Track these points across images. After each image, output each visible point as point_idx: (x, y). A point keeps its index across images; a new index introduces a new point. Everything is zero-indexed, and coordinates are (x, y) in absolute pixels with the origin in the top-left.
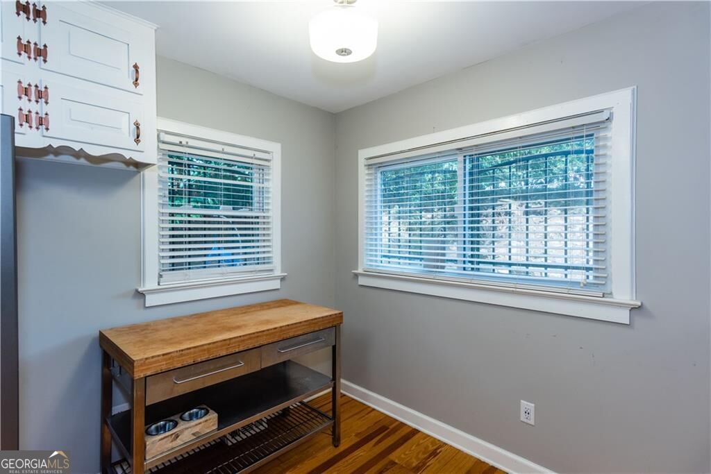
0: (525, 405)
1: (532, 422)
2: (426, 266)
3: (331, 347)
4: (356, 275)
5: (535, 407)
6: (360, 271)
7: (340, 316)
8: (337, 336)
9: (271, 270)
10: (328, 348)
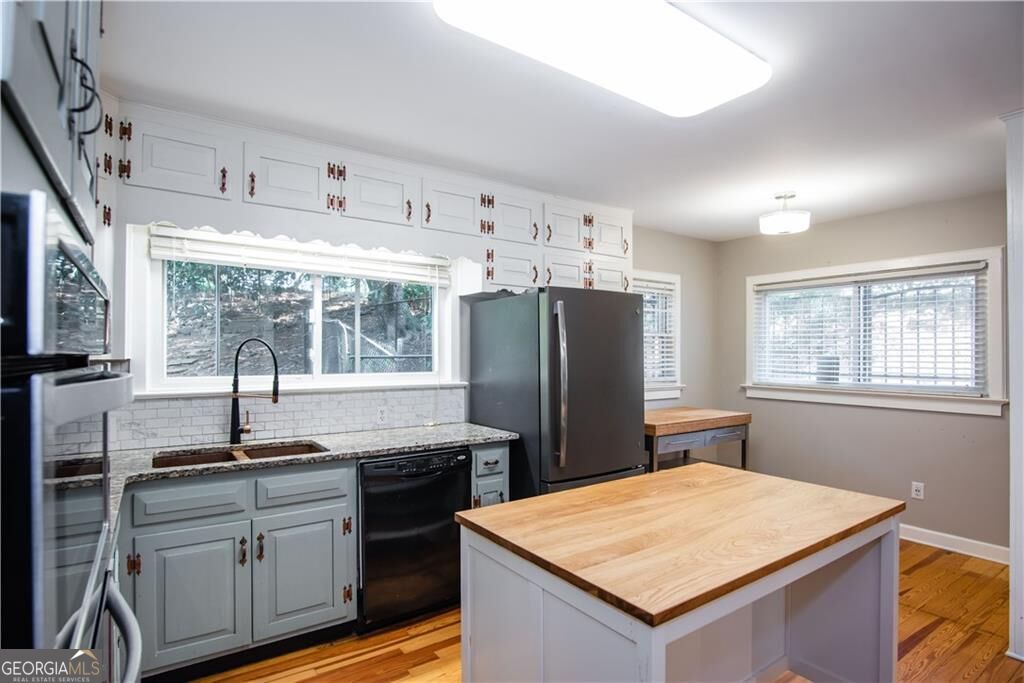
0: (915, 484)
1: (922, 497)
2: (819, 379)
3: (740, 442)
4: (744, 389)
5: (925, 487)
6: (748, 383)
7: (749, 416)
8: (747, 433)
9: (675, 382)
10: (737, 442)
